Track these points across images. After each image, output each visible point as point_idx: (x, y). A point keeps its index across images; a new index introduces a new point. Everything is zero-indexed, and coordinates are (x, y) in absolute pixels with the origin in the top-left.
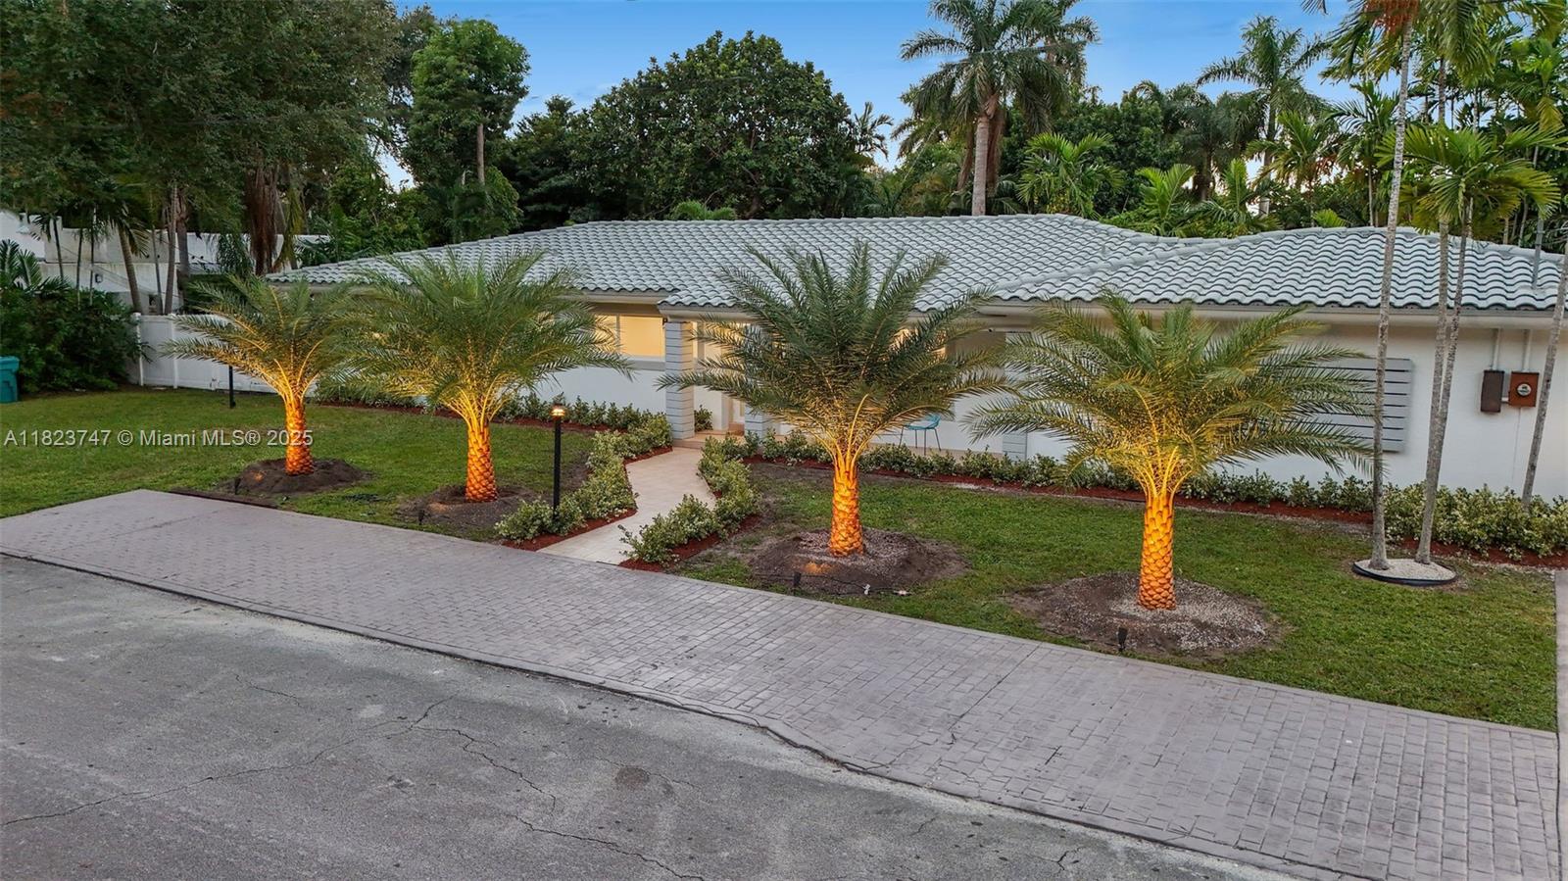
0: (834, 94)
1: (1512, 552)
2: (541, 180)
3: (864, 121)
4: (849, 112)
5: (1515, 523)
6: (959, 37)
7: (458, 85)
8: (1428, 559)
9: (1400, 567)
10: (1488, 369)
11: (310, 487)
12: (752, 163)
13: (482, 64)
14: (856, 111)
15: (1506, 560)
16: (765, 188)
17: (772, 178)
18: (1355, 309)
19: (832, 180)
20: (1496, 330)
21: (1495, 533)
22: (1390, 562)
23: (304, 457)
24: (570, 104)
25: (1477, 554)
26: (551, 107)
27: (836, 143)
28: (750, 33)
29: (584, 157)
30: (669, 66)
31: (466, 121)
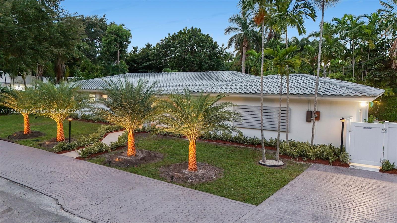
0: (214, 42)
1: (305, 159)
2: (142, 64)
3: (222, 48)
4: (218, 46)
5: (306, 151)
6: (238, 27)
7: (111, 41)
8: (278, 160)
9: (269, 162)
10: (308, 110)
11: (26, 138)
12: (192, 59)
13: (118, 36)
14: (220, 46)
15: (303, 161)
16: (195, 65)
17: (197, 63)
18: (273, 95)
19: (213, 63)
20: (309, 100)
21: (300, 153)
22: (267, 160)
23: (28, 130)
24: (151, 45)
25: (296, 159)
26: (146, 46)
27: (214, 54)
28: (192, 27)
29: (152, 58)
30: (173, 35)
31: (112, 50)
